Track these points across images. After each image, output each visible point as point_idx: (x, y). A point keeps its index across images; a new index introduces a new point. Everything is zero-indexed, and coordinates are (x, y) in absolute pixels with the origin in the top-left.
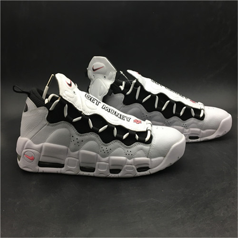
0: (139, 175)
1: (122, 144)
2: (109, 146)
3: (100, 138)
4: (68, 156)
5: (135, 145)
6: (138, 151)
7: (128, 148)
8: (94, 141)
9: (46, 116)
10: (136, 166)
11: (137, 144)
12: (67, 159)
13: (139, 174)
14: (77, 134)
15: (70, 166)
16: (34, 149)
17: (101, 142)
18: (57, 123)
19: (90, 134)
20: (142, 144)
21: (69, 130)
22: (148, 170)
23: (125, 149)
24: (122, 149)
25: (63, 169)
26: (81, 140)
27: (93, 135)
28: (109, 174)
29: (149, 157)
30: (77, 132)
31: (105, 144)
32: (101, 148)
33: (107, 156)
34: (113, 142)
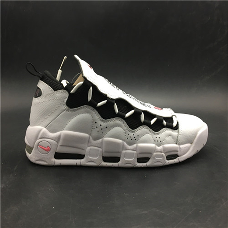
0: (168, 164)
1: (150, 130)
2: (136, 133)
3: (126, 124)
4: (89, 145)
5: (163, 131)
6: (167, 137)
7: (156, 134)
8: (120, 127)
9: (66, 100)
10: (165, 153)
11: (165, 130)
12: (89, 148)
13: (168, 162)
14: (101, 119)
15: (91, 157)
16: (51, 138)
17: (127, 128)
18: (79, 108)
19: (116, 119)
20: (170, 130)
21: (91, 115)
22: (177, 158)
23: (153, 135)
24: (150, 135)
25: (83, 160)
26: (106, 127)
27: (118, 120)
28: (136, 164)
29: (177, 143)
30: (101, 118)
31: (131, 130)
32: (128, 135)
33: (135, 144)
34: (141, 128)
